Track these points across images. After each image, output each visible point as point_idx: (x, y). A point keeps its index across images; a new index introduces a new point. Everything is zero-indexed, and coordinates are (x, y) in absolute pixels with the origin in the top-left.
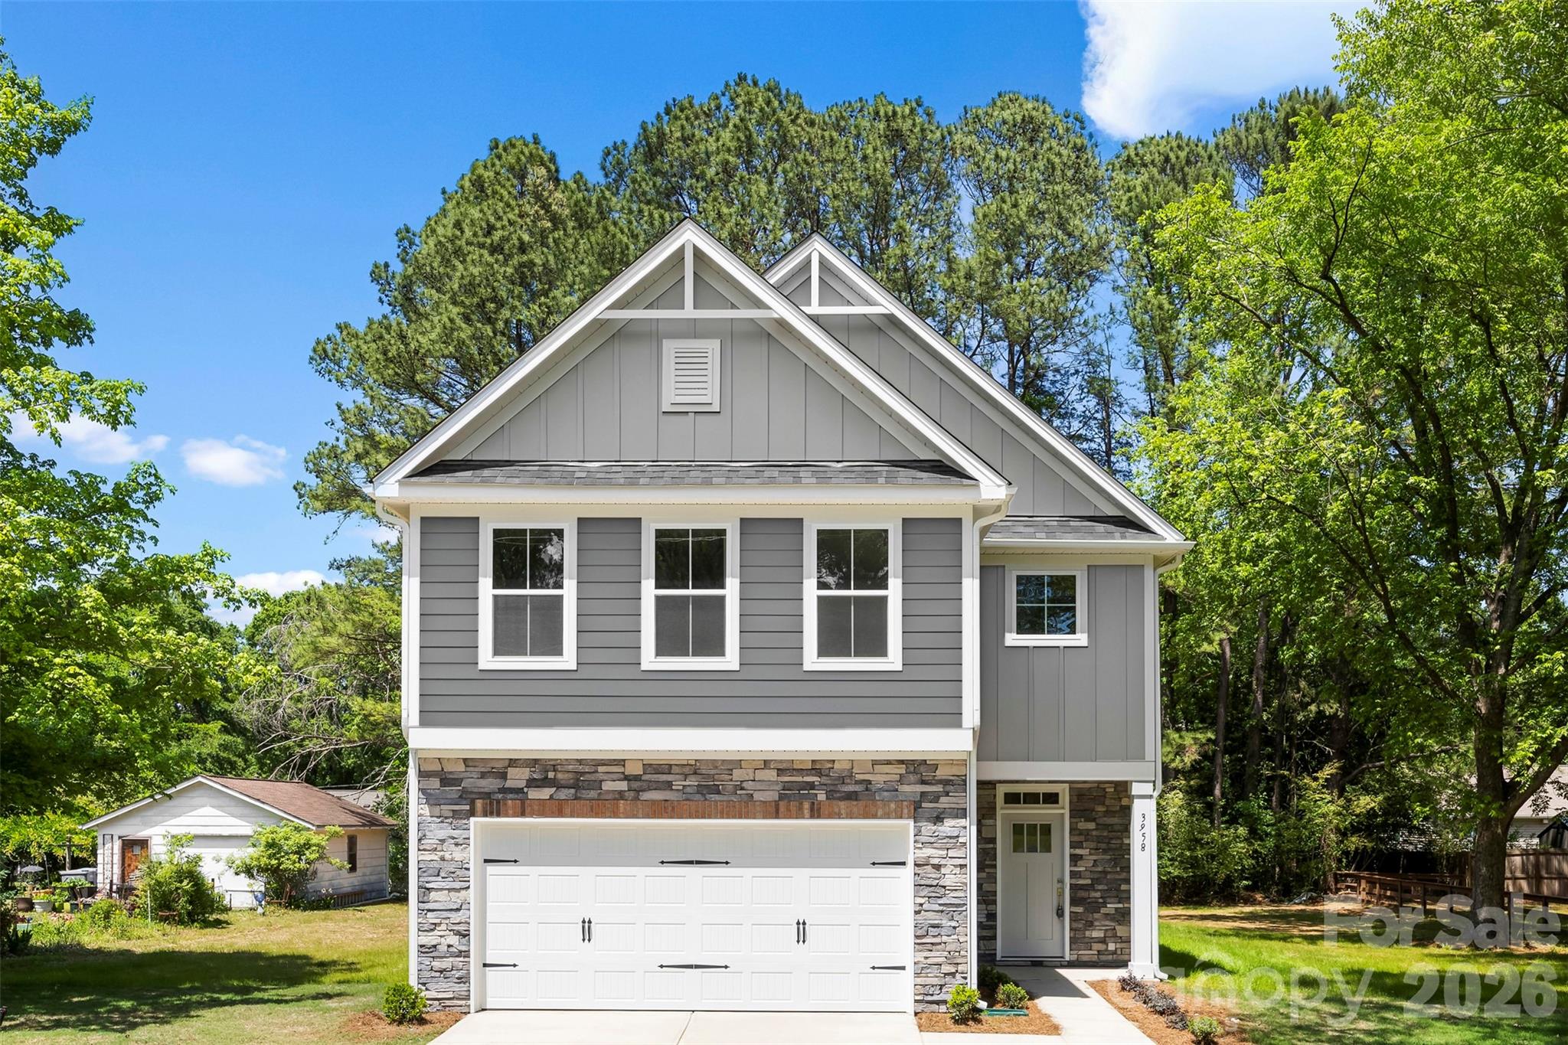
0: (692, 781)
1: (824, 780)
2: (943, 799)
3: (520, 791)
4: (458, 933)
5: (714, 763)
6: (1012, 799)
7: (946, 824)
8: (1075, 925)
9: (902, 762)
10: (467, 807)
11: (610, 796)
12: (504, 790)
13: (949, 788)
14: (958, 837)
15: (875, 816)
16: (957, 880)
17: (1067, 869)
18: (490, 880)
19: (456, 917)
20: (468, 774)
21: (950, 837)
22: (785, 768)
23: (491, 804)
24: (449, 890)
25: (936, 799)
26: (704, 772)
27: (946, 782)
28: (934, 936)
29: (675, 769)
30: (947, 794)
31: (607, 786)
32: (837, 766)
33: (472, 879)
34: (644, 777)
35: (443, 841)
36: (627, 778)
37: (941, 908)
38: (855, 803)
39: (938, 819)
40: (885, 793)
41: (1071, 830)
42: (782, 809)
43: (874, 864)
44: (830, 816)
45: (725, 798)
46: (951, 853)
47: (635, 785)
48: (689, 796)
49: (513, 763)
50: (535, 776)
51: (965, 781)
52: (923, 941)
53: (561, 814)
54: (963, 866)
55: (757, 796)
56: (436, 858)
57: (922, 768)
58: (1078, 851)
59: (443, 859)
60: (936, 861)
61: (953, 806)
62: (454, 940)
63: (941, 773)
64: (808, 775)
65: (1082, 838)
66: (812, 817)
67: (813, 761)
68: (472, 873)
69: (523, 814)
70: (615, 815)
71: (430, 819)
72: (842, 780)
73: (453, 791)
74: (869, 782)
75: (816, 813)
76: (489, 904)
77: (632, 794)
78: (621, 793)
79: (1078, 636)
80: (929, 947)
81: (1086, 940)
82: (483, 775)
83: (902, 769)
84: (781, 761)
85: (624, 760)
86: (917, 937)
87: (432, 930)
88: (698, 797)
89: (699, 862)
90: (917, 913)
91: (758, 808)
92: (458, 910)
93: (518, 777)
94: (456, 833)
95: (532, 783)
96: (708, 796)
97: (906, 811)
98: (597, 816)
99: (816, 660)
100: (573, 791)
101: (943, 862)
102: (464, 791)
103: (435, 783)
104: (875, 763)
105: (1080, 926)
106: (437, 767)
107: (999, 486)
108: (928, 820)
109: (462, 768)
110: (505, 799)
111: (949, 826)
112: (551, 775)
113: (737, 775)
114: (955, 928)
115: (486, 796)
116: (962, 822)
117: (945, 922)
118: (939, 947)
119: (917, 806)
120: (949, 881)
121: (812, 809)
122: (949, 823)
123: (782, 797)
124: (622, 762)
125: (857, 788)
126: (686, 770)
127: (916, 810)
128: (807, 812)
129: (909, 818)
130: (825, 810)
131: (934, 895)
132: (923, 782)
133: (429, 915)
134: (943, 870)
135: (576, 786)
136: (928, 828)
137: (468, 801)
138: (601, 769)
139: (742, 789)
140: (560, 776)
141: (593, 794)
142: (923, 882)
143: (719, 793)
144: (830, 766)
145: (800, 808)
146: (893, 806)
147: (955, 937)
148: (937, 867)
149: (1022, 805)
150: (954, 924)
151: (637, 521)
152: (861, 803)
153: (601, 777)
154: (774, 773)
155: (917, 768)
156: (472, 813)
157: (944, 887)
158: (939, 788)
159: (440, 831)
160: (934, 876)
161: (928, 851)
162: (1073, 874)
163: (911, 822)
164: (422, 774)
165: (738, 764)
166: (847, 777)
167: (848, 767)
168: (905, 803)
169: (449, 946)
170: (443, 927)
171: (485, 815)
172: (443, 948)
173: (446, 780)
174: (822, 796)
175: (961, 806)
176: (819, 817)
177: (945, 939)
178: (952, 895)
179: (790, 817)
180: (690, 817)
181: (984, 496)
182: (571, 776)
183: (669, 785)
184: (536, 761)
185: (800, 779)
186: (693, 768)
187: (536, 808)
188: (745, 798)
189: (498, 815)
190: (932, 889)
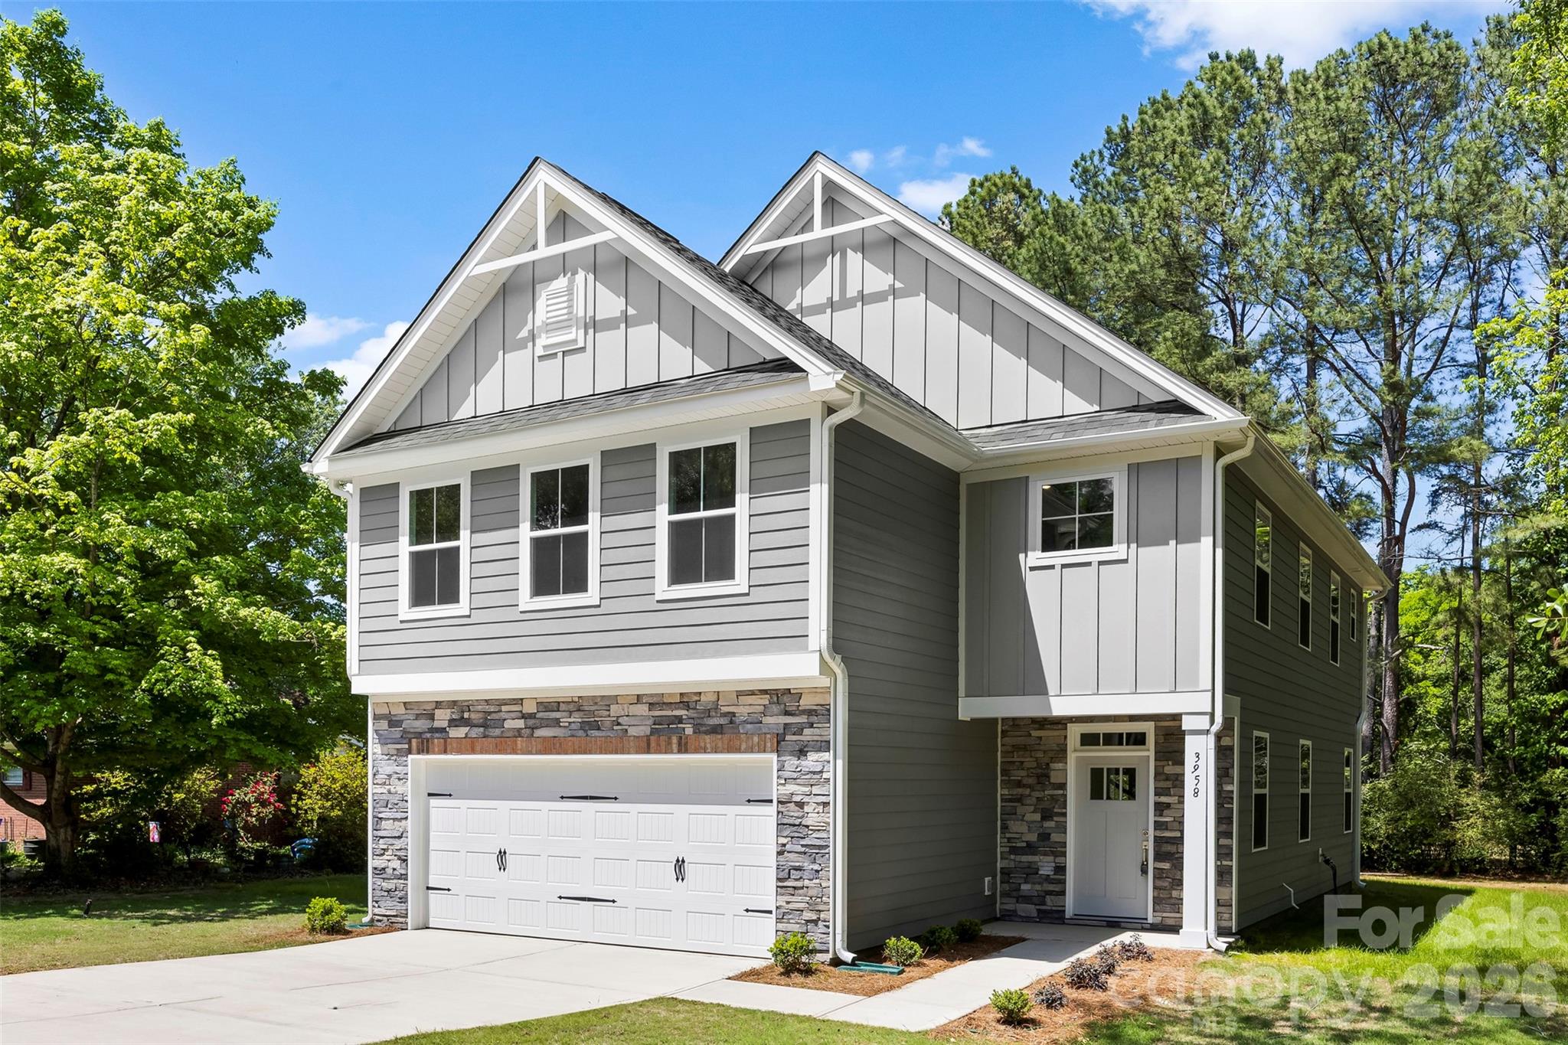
0: (576, 718)
1: (691, 713)
2: (807, 731)
3: (443, 730)
4: (400, 858)
5: (594, 700)
6: (1088, 740)
7: (809, 758)
8: (1160, 883)
9: (765, 692)
10: (407, 746)
11: (510, 734)
12: (433, 730)
13: (814, 719)
14: (821, 772)
15: (738, 751)
16: (820, 819)
17: (1152, 819)
18: (433, 811)
19: (398, 844)
20: (407, 717)
21: (814, 773)
22: (656, 702)
23: (423, 743)
24: (394, 819)
25: (800, 732)
26: (586, 708)
27: (810, 713)
28: (796, 880)
29: (563, 707)
30: (811, 726)
31: (509, 724)
32: (703, 698)
33: (409, 810)
34: (539, 715)
35: (390, 776)
36: (524, 716)
37: (803, 849)
38: (720, 736)
39: (802, 753)
40: (749, 726)
41: (1157, 774)
42: (653, 744)
43: (749, 801)
44: (696, 751)
45: (604, 734)
46: (815, 790)
47: (531, 722)
48: (574, 732)
49: (438, 704)
50: (454, 717)
51: (829, 710)
52: (785, 884)
53: (473, 751)
54: (826, 804)
55: (632, 731)
56: (385, 791)
57: (785, 698)
58: (1164, 799)
59: (389, 792)
60: (797, 799)
61: (816, 738)
62: (396, 864)
63: (806, 702)
64: (676, 709)
65: (1169, 784)
66: (680, 751)
67: (681, 694)
68: (409, 804)
69: (445, 752)
70: (514, 752)
71: (381, 757)
72: (708, 713)
73: (396, 732)
74: (733, 714)
75: (683, 748)
76: (432, 834)
77: (528, 731)
78: (519, 730)
79: (1114, 548)
80: (791, 891)
81: (1173, 901)
82: (418, 717)
83: (765, 700)
84: (652, 695)
85: (522, 699)
86: (779, 880)
87: (383, 854)
88: (581, 733)
89: (592, 798)
90: (780, 853)
91: (632, 744)
92: (400, 837)
93: (442, 717)
94: (399, 769)
95: (453, 723)
96: (589, 732)
97: (769, 745)
98: (500, 752)
99: (666, 588)
100: (482, 729)
101: (806, 799)
102: (405, 732)
103: (384, 724)
104: (740, 694)
105: (1166, 884)
106: (385, 711)
107: (828, 374)
108: (792, 753)
109: (402, 710)
110: (432, 738)
111: (812, 760)
112: (466, 715)
113: (615, 710)
114: (817, 871)
115: (419, 735)
116: (826, 756)
117: (808, 865)
118: (801, 891)
119: (780, 739)
120: (811, 820)
121: (680, 744)
122: (812, 756)
123: (653, 732)
124: (520, 701)
125: (723, 721)
126: (571, 707)
127: (779, 743)
128: (675, 747)
129: (772, 751)
130: (691, 745)
131: (796, 835)
132: (787, 713)
133: (382, 841)
134: (806, 809)
135: (485, 725)
136: (791, 762)
137: (407, 741)
138: (504, 708)
139: (619, 724)
140: (473, 716)
141: (497, 732)
142: (785, 821)
143: (599, 729)
144: (696, 698)
145: (669, 743)
146: (756, 739)
147: (818, 881)
148: (800, 805)
149: (1101, 747)
150: (816, 867)
151: (516, 468)
152: (726, 737)
153: (503, 715)
154: (646, 707)
155: (781, 697)
156: (409, 751)
157: (807, 827)
158: (803, 719)
159: (387, 768)
160: (796, 814)
161: (791, 788)
162: (1158, 826)
163: (774, 756)
164: (376, 717)
165: (614, 699)
166: (714, 709)
167: (714, 698)
168: (768, 736)
169: (394, 869)
170: (390, 852)
171: (419, 753)
172: (389, 871)
173: (393, 723)
174: (689, 731)
175: (825, 738)
176: (686, 751)
177: (807, 883)
178: (814, 835)
179: (660, 752)
180: (574, 752)
181: (813, 388)
182: (481, 715)
183: (557, 723)
184: (455, 703)
185: (669, 713)
186: (577, 705)
187: (455, 745)
188: (620, 734)
189: (428, 753)
190: (795, 828)
